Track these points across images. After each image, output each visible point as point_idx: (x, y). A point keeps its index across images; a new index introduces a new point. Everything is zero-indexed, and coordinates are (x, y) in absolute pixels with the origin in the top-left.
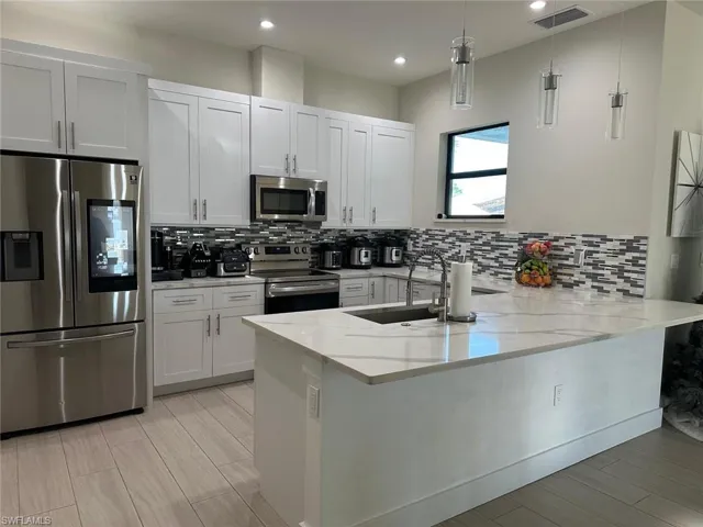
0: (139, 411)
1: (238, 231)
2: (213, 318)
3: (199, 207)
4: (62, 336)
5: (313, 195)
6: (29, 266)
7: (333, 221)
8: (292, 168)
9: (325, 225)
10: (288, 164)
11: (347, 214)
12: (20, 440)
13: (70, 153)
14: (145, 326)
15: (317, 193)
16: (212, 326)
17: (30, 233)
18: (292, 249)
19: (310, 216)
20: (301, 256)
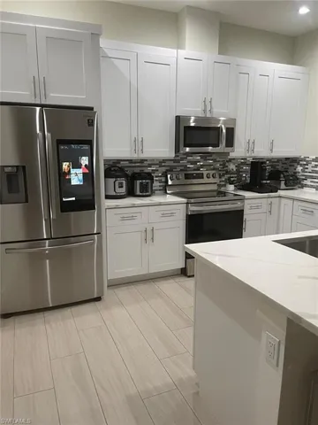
0: (98, 299)
1: (164, 161)
2: (149, 229)
3: (138, 143)
4: (47, 244)
5: (224, 131)
6: (18, 191)
7: (239, 151)
8: (208, 108)
9: (232, 155)
10: (205, 106)
11: (250, 145)
12: (17, 319)
13: (43, 103)
14: (101, 236)
15: (227, 129)
16: (149, 236)
17: (17, 166)
18: (205, 176)
19: (222, 148)
20: (211, 180)
